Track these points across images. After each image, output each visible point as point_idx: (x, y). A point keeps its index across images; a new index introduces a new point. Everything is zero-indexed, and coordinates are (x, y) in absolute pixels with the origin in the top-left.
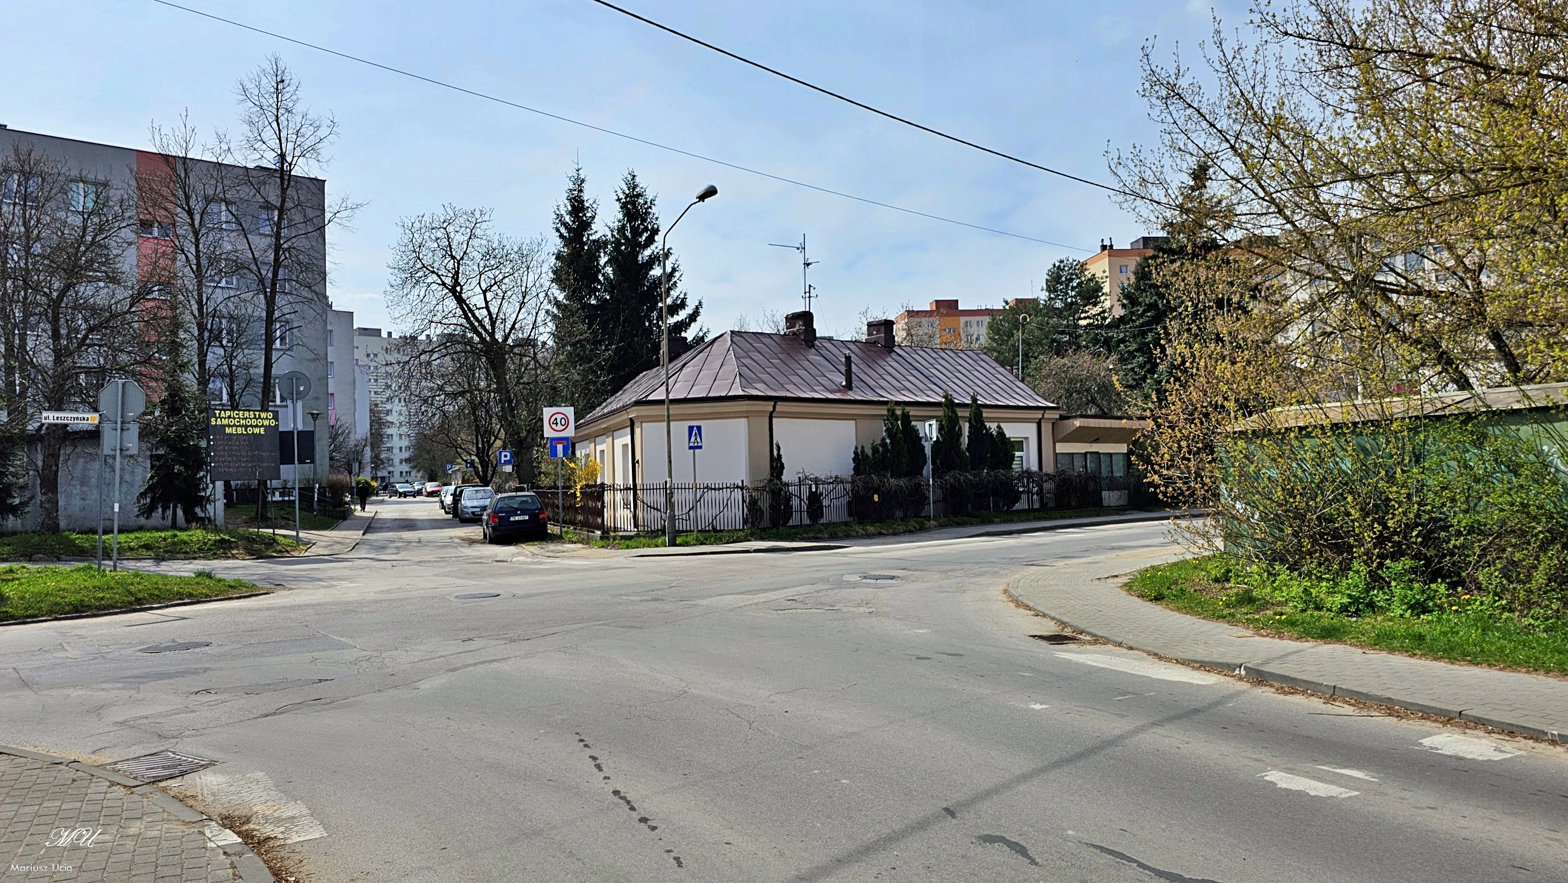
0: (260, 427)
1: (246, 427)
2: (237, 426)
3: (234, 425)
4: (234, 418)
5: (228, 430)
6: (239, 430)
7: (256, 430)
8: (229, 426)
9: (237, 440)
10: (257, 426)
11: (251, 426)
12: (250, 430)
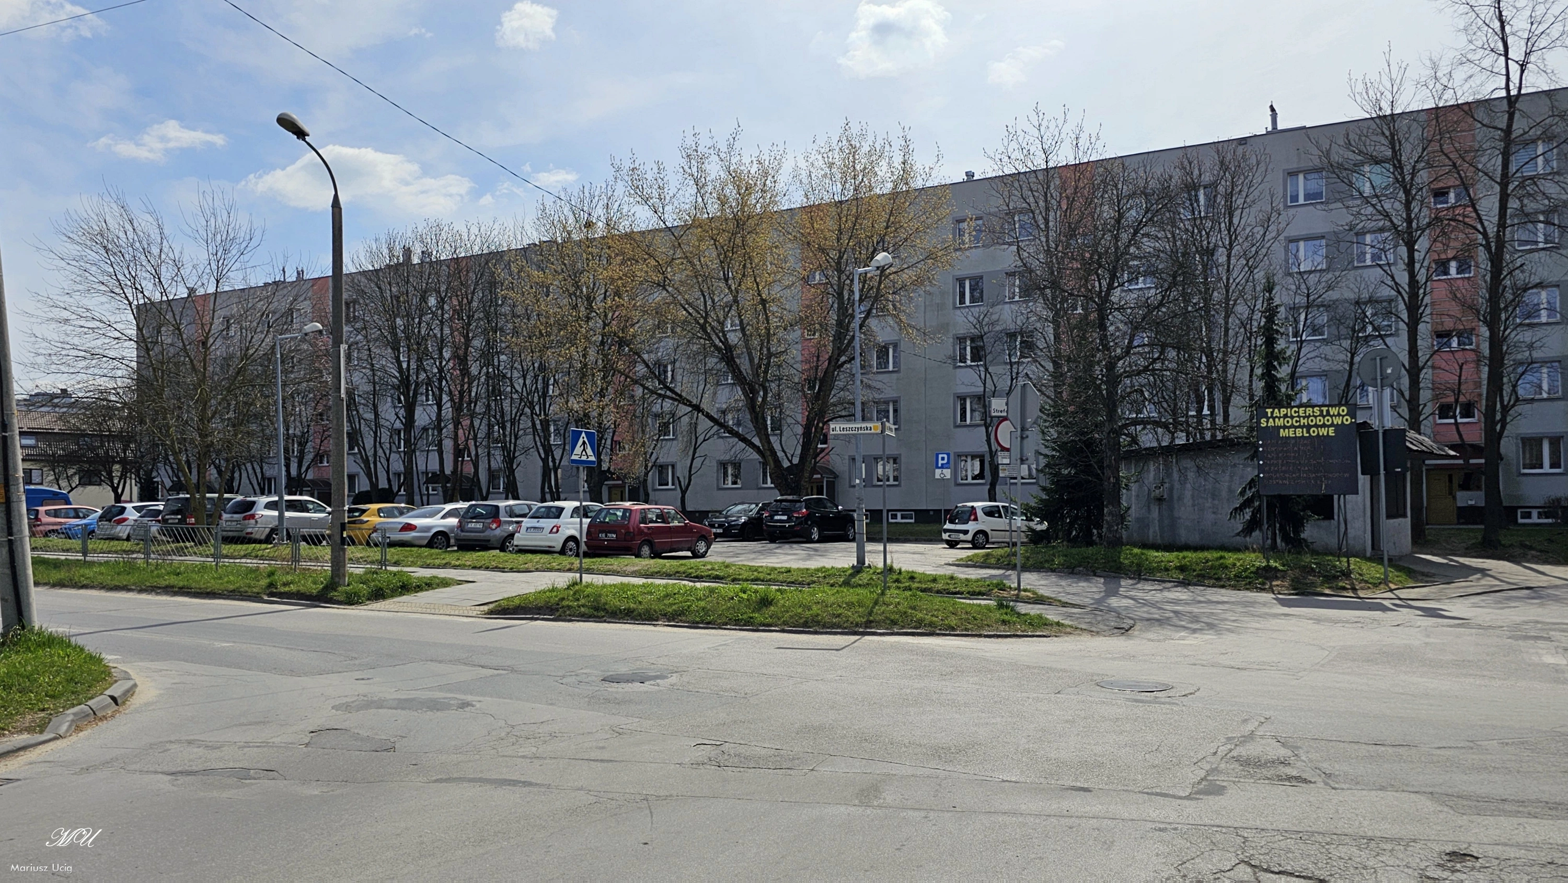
0: (1329, 426)
1: (1309, 427)
2: (1296, 427)
3: (1292, 426)
4: (1292, 417)
5: (1283, 433)
6: (1299, 433)
7: (1323, 432)
8: (1285, 427)
9: (1294, 445)
10: (1324, 426)
11: (1316, 426)
12: (1314, 432)
